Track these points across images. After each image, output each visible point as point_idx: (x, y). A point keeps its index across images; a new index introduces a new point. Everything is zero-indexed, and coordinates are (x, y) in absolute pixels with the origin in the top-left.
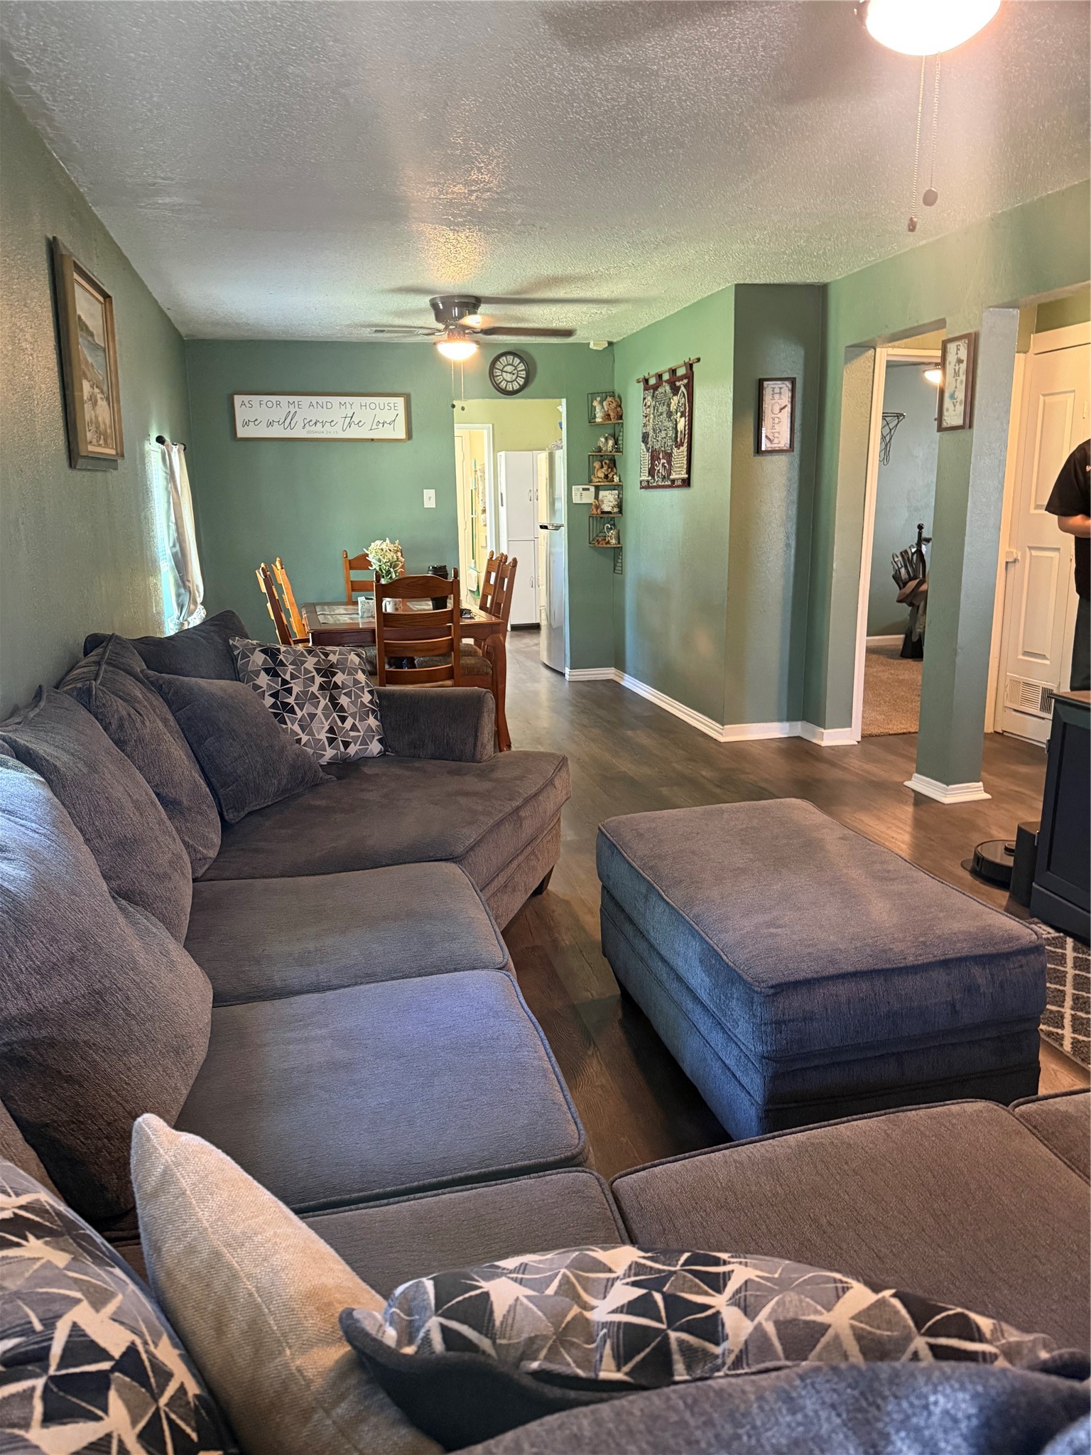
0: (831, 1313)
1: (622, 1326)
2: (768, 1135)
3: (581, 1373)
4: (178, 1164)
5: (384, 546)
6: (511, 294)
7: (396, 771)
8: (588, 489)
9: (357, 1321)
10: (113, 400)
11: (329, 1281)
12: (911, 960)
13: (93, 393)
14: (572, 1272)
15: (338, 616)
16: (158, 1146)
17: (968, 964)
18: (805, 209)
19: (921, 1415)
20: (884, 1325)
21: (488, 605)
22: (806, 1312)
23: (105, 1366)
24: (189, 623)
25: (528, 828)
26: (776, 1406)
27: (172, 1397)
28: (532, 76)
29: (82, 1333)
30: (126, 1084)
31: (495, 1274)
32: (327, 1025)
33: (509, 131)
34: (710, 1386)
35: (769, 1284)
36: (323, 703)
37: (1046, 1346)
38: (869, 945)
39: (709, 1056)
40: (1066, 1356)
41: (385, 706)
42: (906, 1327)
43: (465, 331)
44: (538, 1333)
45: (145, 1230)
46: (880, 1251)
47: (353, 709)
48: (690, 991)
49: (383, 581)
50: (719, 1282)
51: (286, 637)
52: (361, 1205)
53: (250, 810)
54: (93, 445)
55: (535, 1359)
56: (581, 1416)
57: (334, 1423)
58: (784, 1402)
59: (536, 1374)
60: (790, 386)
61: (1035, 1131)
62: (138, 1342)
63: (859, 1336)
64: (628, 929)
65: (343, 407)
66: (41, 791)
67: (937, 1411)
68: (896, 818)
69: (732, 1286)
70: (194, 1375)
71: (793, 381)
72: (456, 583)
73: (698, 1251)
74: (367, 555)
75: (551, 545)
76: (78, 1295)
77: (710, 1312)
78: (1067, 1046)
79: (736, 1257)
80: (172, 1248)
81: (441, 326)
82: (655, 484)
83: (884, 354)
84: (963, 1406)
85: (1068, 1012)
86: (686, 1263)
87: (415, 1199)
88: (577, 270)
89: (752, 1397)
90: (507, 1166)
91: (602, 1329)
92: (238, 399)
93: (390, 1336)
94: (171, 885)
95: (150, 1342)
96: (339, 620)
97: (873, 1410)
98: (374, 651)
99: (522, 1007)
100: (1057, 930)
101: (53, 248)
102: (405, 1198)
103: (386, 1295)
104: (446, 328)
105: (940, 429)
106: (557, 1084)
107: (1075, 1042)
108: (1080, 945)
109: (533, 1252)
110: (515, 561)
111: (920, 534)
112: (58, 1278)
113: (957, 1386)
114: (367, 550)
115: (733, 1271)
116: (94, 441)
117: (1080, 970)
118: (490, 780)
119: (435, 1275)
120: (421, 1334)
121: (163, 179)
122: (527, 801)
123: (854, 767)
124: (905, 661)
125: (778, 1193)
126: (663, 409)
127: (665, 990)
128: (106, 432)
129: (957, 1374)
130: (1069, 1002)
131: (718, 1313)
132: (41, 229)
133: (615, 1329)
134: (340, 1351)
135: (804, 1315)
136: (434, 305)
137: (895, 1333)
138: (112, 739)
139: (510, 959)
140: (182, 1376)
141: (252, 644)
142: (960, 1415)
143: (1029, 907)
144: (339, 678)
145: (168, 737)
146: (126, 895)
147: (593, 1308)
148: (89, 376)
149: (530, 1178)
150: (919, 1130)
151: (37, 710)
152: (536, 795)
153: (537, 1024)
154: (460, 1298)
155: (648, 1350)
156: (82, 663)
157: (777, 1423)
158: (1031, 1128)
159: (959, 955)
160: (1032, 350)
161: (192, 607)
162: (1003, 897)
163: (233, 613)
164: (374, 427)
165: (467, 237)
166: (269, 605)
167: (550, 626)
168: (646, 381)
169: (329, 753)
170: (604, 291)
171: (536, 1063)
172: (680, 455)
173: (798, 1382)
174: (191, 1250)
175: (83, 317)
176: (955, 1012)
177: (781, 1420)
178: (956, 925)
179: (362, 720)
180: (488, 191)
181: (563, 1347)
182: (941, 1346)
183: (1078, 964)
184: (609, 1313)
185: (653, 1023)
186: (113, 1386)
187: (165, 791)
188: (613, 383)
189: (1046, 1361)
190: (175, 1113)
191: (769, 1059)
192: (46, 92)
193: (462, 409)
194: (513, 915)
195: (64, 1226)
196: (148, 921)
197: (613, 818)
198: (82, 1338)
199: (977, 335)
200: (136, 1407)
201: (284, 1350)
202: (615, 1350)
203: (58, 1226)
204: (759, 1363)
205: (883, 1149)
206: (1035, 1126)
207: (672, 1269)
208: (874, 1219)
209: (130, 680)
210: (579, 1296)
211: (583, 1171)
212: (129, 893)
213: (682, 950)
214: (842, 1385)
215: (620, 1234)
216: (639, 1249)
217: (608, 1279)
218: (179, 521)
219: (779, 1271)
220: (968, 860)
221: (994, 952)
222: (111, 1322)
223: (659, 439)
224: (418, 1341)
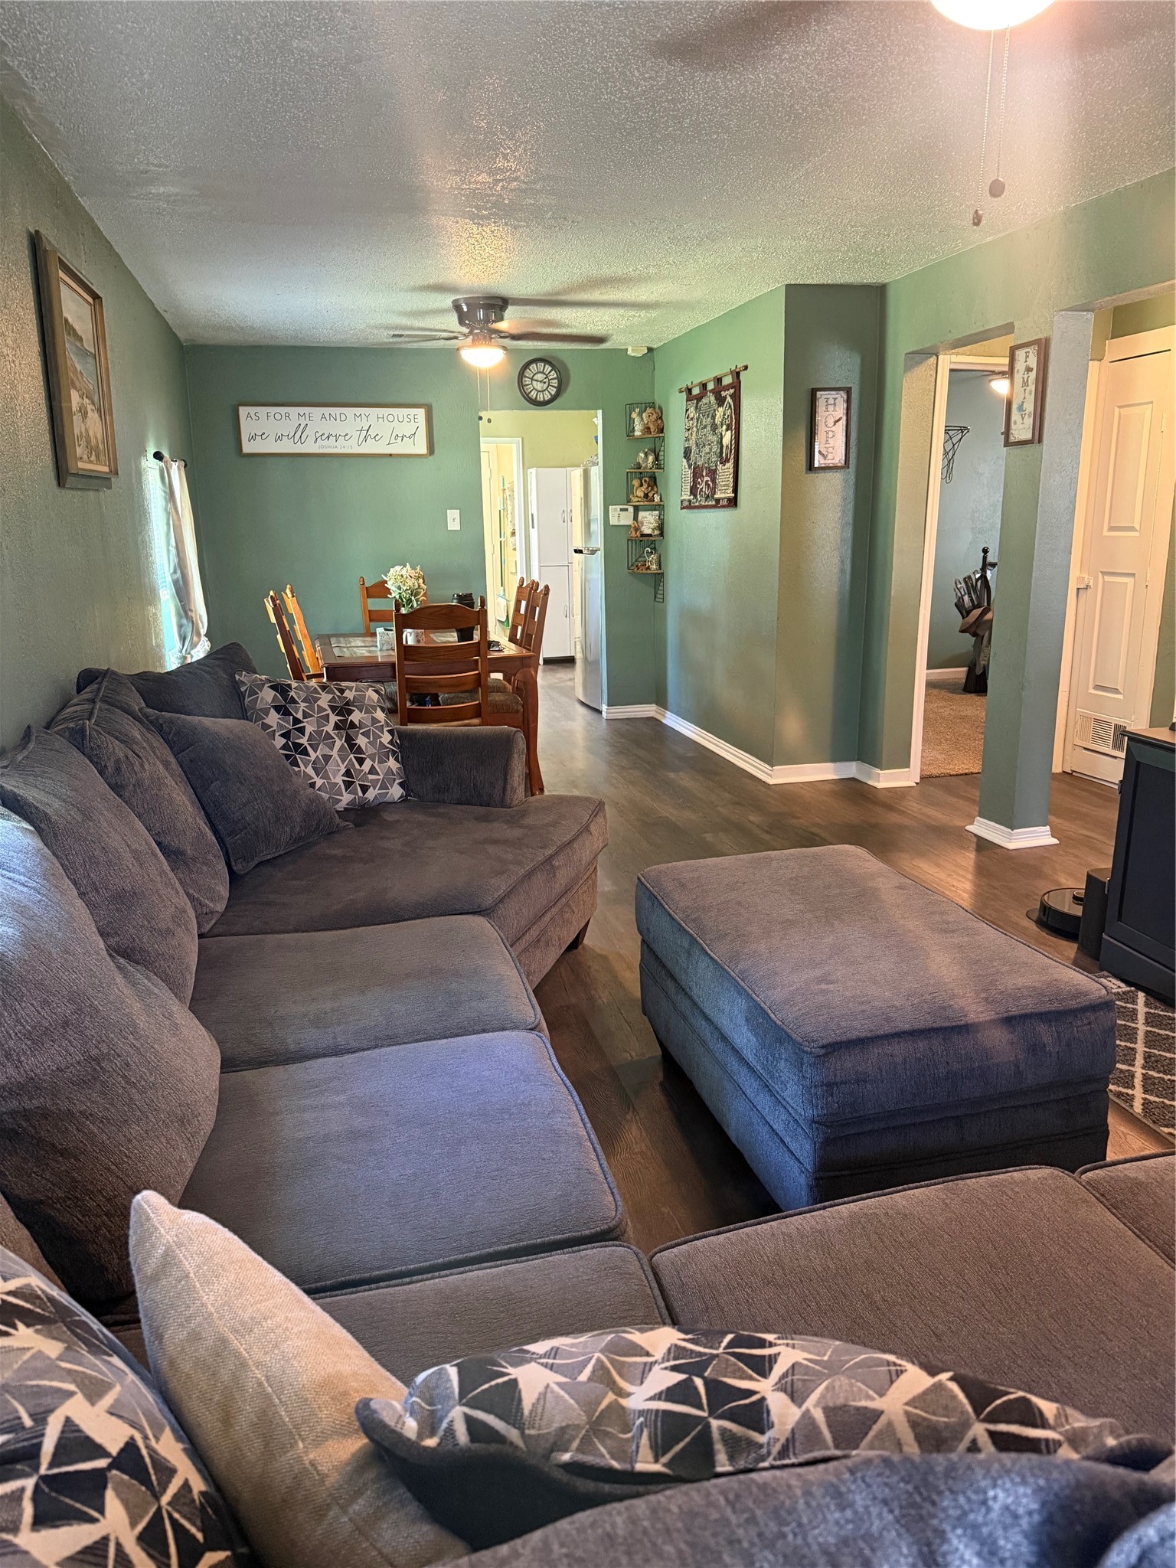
0: (884, 1398)
1: (660, 1414)
2: (819, 1206)
3: (615, 1464)
4: (180, 1245)
5: (404, 572)
7: (419, 817)
8: (627, 510)
9: (375, 1412)
10: (105, 411)
11: (346, 1368)
13: (82, 404)
14: (607, 1357)
15: (355, 649)
16: (158, 1226)
17: (1032, 1021)
18: (862, 202)
19: (980, 1511)
20: (941, 1411)
21: (518, 637)
22: (857, 1398)
23: (102, 1463)
24: (192, 657)
25: (563, 877)
26: (823, 1502)
27: (175, 1496)
28: (562, 52)
29: (75, 1428)
30: (126, 1156)
31: (524, 1358)
32: (345, 1092)
33: (538, 114)
34: (753, 1481)
35: (817, 1367)
36: (339, 743)
37: (1113, 1432)
38: (927, 1002)
39: (756, 1120)
40: (1134, 1442)
41: (406, 747)
42: (964, 1412)
43: (494, 336)
44: (570, 1422)
45: (146, 1316)
46: (937, 1328)
47: (371, 750)
48: (736, 1051)
49: (403, 611)
50: (764, 1365)
51: (298, 673)
52: (381, 1284)
53: (260, 860)
54: (84, 462)
55: (566, 1451)
56: (614, 1512)
57: (350, 1520)
58: (832, 1498)
59: (567, 1467)
60: (845, 397)
61: (1102, 1199)
62: (138, 1437)
63: (914, 1423)
64: (671, 986)
65: (358, 419)
66: (30, 841)
67: (997, 1507)
68: (957, 865)
69: (778, 1370)
70: (199, 1471)
71: (848, 391)
72: (483, 612)
73: (742, 1332)
74: (386, 582)
75: (586, 570)
76: (72, 1387)
77: (754, 1398)
78: (1138, 1107)
79: (783, 1339)
80: (174, 1335)
81: (465, 330)
82: (697, 504)
83: (947, 361)
84: (1024, 1501)
85: (1138, 1071)
86: (730, 1345)
87: (440, 1277)
88: (614, 270)
89: (798, 1492)
90: (538, 1240)
91: (639, 1418)
92: (243, 411)
93: (410, 1427)
94: (174, 942)
95: (151, 1436)
96: (355, 653)
97: (928, 1506)
98: (394, 687)
99: (556, 1070)
100: (1128, 983)
101: (35, 243)
102: (429, 1275)
103: (407, 1381)
104: (471, 332)
105: (1007, 443)
106: (593, 1152)
107: (1146, 1103)
108: (1152, 1001)
109: (565, 1334)
110: (547, 588)
111: (985, 558)
112: (49, 1368)
113: (1018, 1480)
114: (386, 576)
115: (779, 1353)
116: (85, 457)
117: (1152, 1026)
118: (521, 827)
119: (459, 1361)
120: (444, 1425)
121: (156, 166)
122: (562, 848)
123: (912, 811)
124: (969, 696)
125: (829, 1268)
126: (707, 421)
127: (709, 1050)
128: (98, 447)
129: (1017, 1467)
130: (1139, 1061)
131: (763, 1399)
132: (21, 221)
133: (653, 1418)
134: (358, 1443)
135: (854, 1400)
136: (457, 307)
137: (952, 1420)
138: (108, 784)
139: (542, 1019)
140: (186, 1473)
141: (261, 680)
142: (1021, 1511)
143: (1097, 959)
144: (356, 717)
145: (169, 781)
146: (126, 953)
147: (629, 1395)
148: (77, 384)
149: (564, 1253)
150: (979, 1199)
151: (25, 753)
152: (570, 842)
153: (572, 1088)
154: (486, 1386)
155: (688, 1439)
156: (75, 701)
157: (825, 1520)
158: (1098, 1195)
159: (1023, 1012)
160: (1108, 358)
161: (195, 639)
162: (1070, 949)
163: (239, 645)
164: (393, 441)
165: (493, 232)
166: (279, 636)
167: (585, 659)
168: (689, 391)
169: (346, 798)
170: (641, 294)
171: (570, 1130)
172: (725, 472)
173: (847, 1476)
174: (195, 1337)
175: (70, 320)
176: (1018, 1072)
177: (829, 1516)
178: (1019, 980)
179: (381, 762)
180: (515, 181)
181: (596, 1437)
182: (1002, 1434)
183: (1150, 1020)
184: (647, 1400)
185: (696, 1085)
186: (110, 1486)
187: (167, 840)
188: (653, 392)
189: (1112, 1449)
190: (180, 1187)
191: (820, 1123)
192: (24, 68)
193: (489, 421)
194: (545, 971)
195: (57, 1312)
196: (149, 981)
197: (654, 867)
198: (76, 1434)
199: (1047, 341)
200: (135, 1506)
201: (296, 1442)
202: (653, 1440)
203: (51, 1312)
204: (806, 1453)
205: (941, 1219)
206: (1103, 1195)
207: (714, 1352)
208: (931, 1294)
209: (128, 719)
210: (614, 1382)
211: (620, 1246)
212: (129, 951)
213: (727, 1008)
214: (895, 1479)
215: (660, 1313)
216: (680, 1330)
217: (645, 1364)
218: (179, 545)
219: (829, 1353)
220: (1033, 910)
221: (1062, 1008)
222: (108, 1416)
223: (703, 454)
224: (441, 1432)
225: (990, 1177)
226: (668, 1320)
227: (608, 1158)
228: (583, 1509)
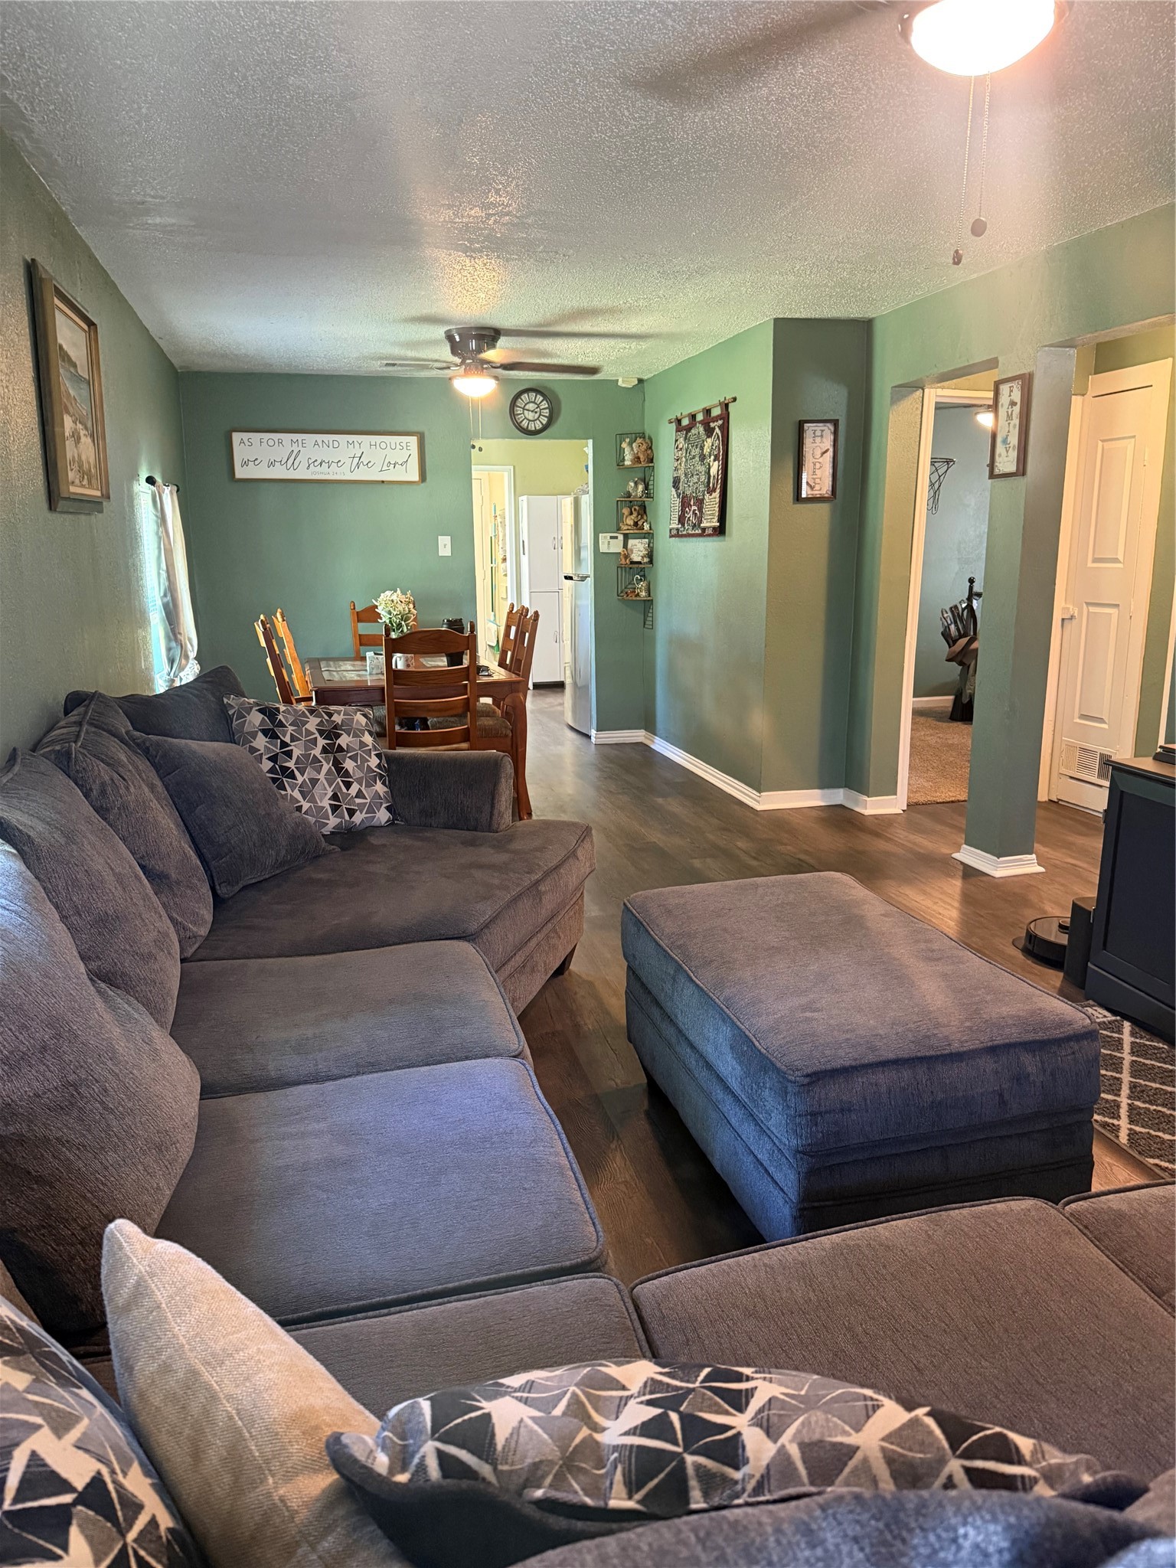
0: (860, 1434)
1: (634, 1449)
2: (801, 1237)
3: (588, 1501)
4: (152, 1275)
5: (394, 597)
6: (534, 327)
7: (407, 841)
8: (616, 538)
9: (346, 1446)
10: (98, 436)
11: (317, 1401)
12: (956, 1047)
13: (76, 429)
14: (582, 1391)
15: (345, 673)
16: (131, 1255)
17: (1017, 1050)
18: (848, 239)
19: (950, 1549)
20: (917, 1447)
21: (508, 662)
22: (833, 1433)
23: (67, 1498)
24: (181, 679)
25: (549, 902)
26: (794, 1540)
27: (141, 1532)
28: (554, 92)
29: (42, 1463)
30: (103, 1184)
31: (499, 1392)
32: (325, 1119)
33: (530, 151)
34: (724, 1518)
35: (793, 1402)
36: (326, 767)
37: (1089, 1469)
38: (911, 1031)
39: (740, 1150)
40: (1109, 1479)
41: (394, 771)
42: (940, 1449)
43: (484, 366)
44: (544, 1458)
45: (117, 1347)
46: (919, 1362)
47: (359, 774)
48: (721, 1080)
49: (393, 635)
50: (741, 1399)
51: (287, 698)
52: (359, 1315)
53: (245, 884)
54: (75, 486)
55: (539, 1487)
56: (585, 1550)
57: (320, 1557)
58: (803, 1535)
59: (539, 1503)
60: (832, 429)
61: (1086, 1231)
62: (105, 1471)
63: (890, 1459)
64: (656, 1013)
65: (351, 447)
66: (12, 864)
67: (967, 1544)
68: (944, 893)
69: (755, 1404)
70: (167, 1507)
71: (835, 423)
72: (473, 637)
73: (719, 1366)
74: (376, 607)
75: (576, 596)
76: (39, 1420)
77: (730, 1434)
78: (1123, 1138)
79: (760, 1372)
80: (145, 1368)
81: (458, 360)
82: (685, 533)
83: (933, 395)
84: (995, 1539)
85: (1124, 1101)
86: (707, 1379)
87: (418, 1308)
88: (604, 301)
89: (769, 1529)
90: (518, 1271)
91: (613, 1454)
92: (236, 437)
93: (382, 1462)
94: (156, 967)
95: (118, 1470)
96: (345, 677)
97: (898, 1544)
98: (382, 711)
99: (539, 1098)
100: (1114, 1013)
101: (31, 271)
102: (407, 1307)
103: (381, 1415)
104: (463, 363)
105: (992, 476)
106: (575, 1182)
107: (1132, 1134)
108: (1137, 1030)
109: (542, 1368)
110: (536, 614)
111: (971, 588)
112: (16, 1401)
113: (988, 1517)
114: (377, 601)
115: (756, 1388)
116: (77, 481)
117: (1138, 1056)
118: (508, 851)
119: (432, 1394)
120: (416, 1460)
121: (153, 197)
122: (547, 874)
123: (900, 838)
124: (955, 724)
125: (811, 1300)
126: (696, 452)
127: (694, 1078)
128: (90, 471)
129: (988, 1504)
130: (1125, 1091)
131: (739, 1434)
132: (19, 249)
133: (627, 1453)
134: (326, 1480)
135: (830, 1436)
136: (450, 337)
137: (929, 1456)
138: (93, 807)
139: (526, 1045)
140: (154, 1508)
141: (249, 703)
142: (991, 1549)
143: (1083, 988)
144: (344, 740)
145: (154, 804)
146: (106, 977)
147: (604, 1429)
148: (71, 410)
149: (544, 1285)
150: (962, 1230)
151: (10, 775)
152: (557, 867)
153: (554, 1116)
154: (459, 1420)
155: (662, 1476)
156: (62, 723)
157: (795, 1559)
158: (1081, 1227)
159: (1007, 1041)
160: (1090, 393)
161: (183, 661)
162: (1056, 978)
163: (227, 668)
164: (385, 468)
165: (485, 264)
166: (268, 660)
167: (575, 684)
168: (679, 421)
169: (333, 822)
170: (634, 325)
171: (552, 1159)
172: (712, 501)
173: (818, 1513)
174: (166, 1369)
175: (65, 347)
176: (1003, 1103)
177: (799, 1555)
178: (1004, 1008)
179: (368, 785)
180: (508, 215)
181: (570, 1473)
182: (977, 1470)
183: (1136, 1050)
184: (621, 1435)
185: (681, 1114)
186: (74, 1522)
187: (152, 863)
188: (643, 424)
189: (1088, 1486)
190: (157, 1216)
191: (804, 1153)
192: (24, 100)
193: (480, 449)
194: (531, 997)
195: (27, 1343)
196: (130, 1005)
197: (640, 893)
198: (41, 1469)
199: (1031, 376)
200: (100, 1544)
201: (266, 1478)
202: (627, 1476)
203: (20, 1343)
204: (781, 1489)
205: (924, 1251)
206: (1085, 1226)
207: (691, 1386)
208: (913, 1327)
209: (115, 742)
210: (589, 1417)
211: (601, 1277)
212: (110, 975)
213: (712, 1035)
214: (865, 1516)
215: (640, 1347)
216: (656, 1364)
217: (621, 1398)
218: (170, 568)
219: (806, 1387)
220: (1020, 938)
221: (1045, 1038)
222: (75, 1449)
223: (691, 484)
224: (412, 1467)
225: (973, 1209)
226: (648, 1354)
227: (590, 1189)
228: (554, 1547)
